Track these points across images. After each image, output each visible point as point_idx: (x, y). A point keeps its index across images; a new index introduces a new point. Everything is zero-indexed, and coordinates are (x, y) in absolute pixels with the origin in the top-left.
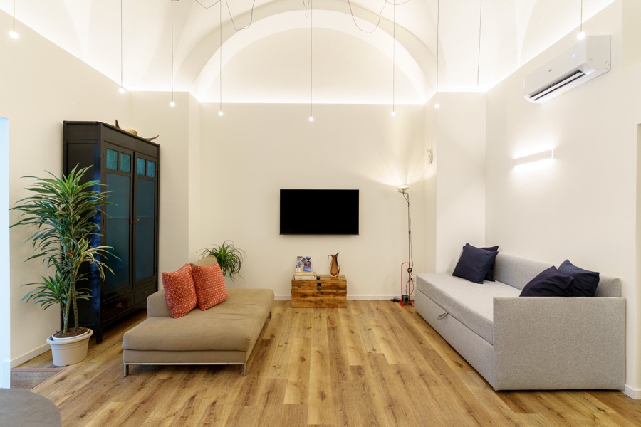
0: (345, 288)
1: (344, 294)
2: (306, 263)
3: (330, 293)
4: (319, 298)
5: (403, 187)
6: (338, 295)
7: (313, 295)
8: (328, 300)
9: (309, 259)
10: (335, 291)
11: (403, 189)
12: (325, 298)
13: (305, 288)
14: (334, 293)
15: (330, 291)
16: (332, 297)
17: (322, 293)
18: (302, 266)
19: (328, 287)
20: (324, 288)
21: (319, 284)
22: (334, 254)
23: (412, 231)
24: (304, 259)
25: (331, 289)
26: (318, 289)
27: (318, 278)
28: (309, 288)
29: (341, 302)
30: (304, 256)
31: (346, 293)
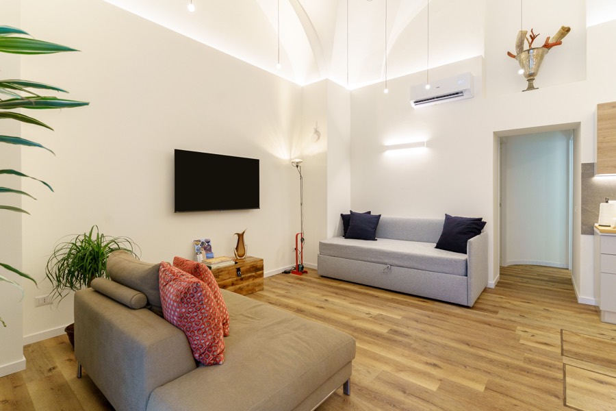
0: (262, 269)
1: (261, 275)
2: (206, 247)
3: (250, 277)
4: (238, 286)
5: (297, 160)
6: (256, 277)
7: (233, 284)
8: (248, 286)
9: (208, 242)
10: (254, 274)
11: (297, 163)
12: (245, 284)
13: (224, 277)
14: (253, 276)
15: (249, 274)
16: (250, 282)
17: (242, 279)
18: (204, 252)
19: (248, 271)
20: (243, 273)
21: (238, 270)
22: (241, 232)
23: (304, 202)
24: (203, 243)
25: (251, 272)
26: (238, 275)
27: (236, 263)
28: (228, 276)
29: (260, 285)
30: (203, 239)
31: (263, 273)
